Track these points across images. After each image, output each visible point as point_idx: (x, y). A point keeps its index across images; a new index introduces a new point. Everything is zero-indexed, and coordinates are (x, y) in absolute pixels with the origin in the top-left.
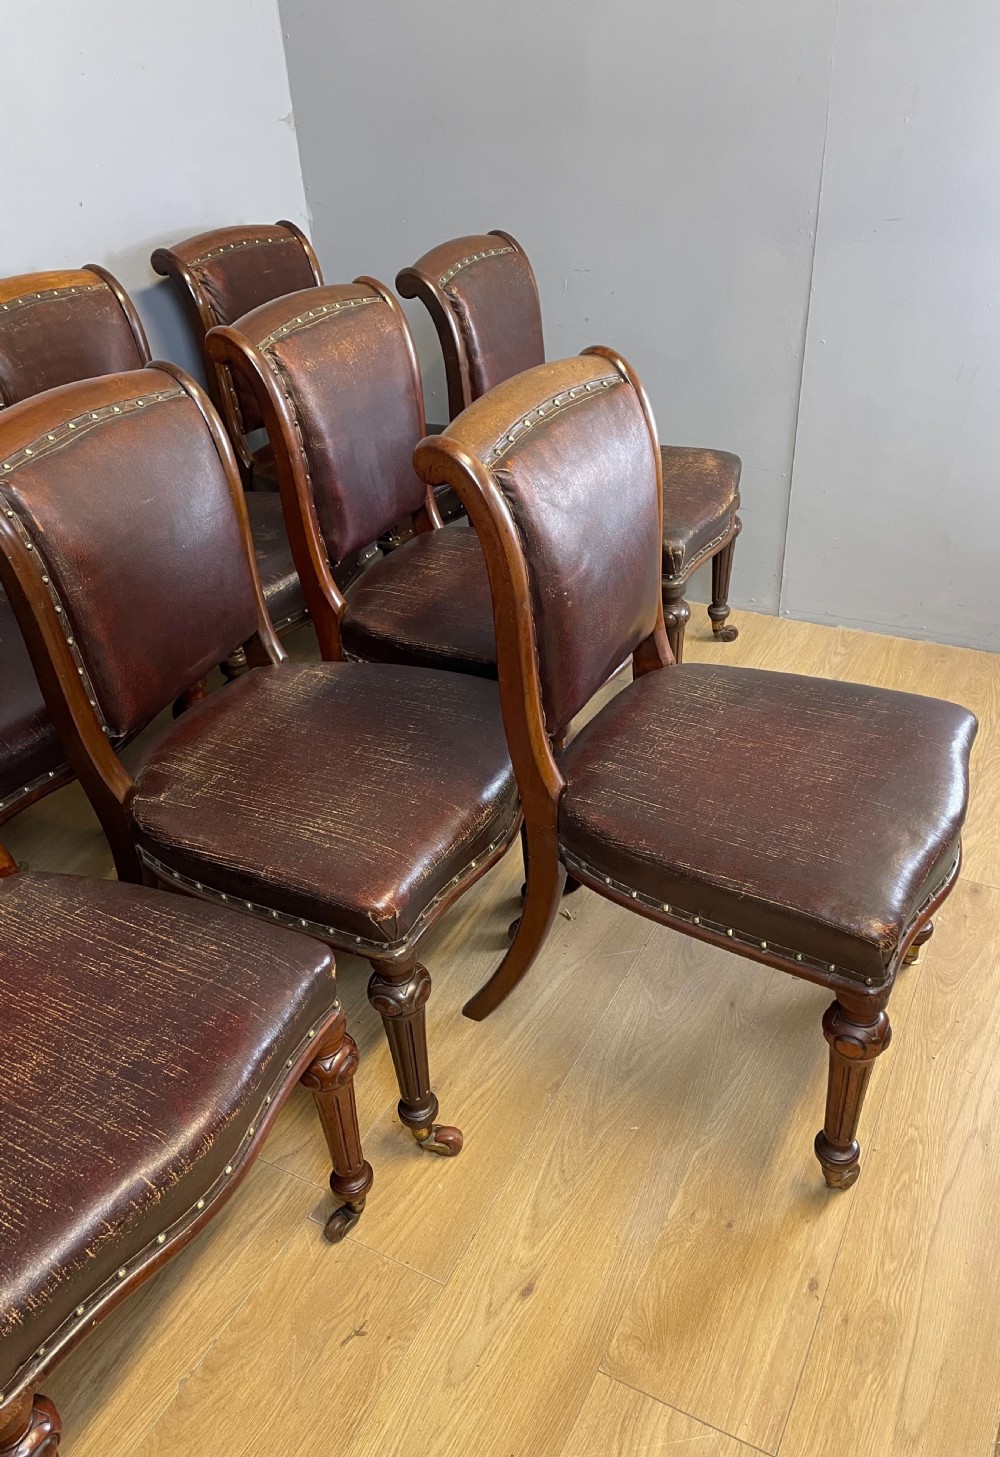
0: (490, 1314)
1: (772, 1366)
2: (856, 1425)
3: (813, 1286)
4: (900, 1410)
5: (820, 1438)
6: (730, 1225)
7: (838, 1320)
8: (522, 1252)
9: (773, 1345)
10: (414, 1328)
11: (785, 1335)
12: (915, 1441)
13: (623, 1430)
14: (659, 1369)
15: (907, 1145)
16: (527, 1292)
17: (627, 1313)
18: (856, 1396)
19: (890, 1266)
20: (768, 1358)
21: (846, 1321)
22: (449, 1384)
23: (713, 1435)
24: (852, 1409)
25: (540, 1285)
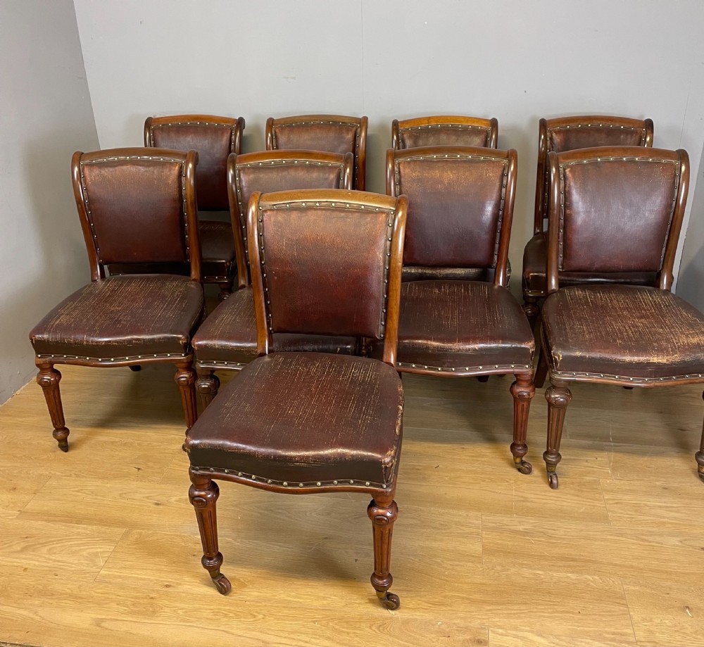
0: (147, 498)
1: (130, 577)
2: (105, 606)
3: (167, 586)
4: (111, 620)
5: (100, 595)
6: (194, 555)
7: (152, 596)
8: (173, 499)
9: (140, 576)
10: (141, 481)
11: (144, 579)
12: (98, 625)
13: (104, 540)
14: (128, 545)
15: (251, 614)
16: (157, 504)
17: (150, 532)
18: (118, 604)
19: (180, 612)
20: (134, 575)
21: (152, 598)
22: (120, 495)
23: (102, 564)
24: (112, 604)
25: (161, 507)
